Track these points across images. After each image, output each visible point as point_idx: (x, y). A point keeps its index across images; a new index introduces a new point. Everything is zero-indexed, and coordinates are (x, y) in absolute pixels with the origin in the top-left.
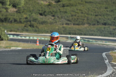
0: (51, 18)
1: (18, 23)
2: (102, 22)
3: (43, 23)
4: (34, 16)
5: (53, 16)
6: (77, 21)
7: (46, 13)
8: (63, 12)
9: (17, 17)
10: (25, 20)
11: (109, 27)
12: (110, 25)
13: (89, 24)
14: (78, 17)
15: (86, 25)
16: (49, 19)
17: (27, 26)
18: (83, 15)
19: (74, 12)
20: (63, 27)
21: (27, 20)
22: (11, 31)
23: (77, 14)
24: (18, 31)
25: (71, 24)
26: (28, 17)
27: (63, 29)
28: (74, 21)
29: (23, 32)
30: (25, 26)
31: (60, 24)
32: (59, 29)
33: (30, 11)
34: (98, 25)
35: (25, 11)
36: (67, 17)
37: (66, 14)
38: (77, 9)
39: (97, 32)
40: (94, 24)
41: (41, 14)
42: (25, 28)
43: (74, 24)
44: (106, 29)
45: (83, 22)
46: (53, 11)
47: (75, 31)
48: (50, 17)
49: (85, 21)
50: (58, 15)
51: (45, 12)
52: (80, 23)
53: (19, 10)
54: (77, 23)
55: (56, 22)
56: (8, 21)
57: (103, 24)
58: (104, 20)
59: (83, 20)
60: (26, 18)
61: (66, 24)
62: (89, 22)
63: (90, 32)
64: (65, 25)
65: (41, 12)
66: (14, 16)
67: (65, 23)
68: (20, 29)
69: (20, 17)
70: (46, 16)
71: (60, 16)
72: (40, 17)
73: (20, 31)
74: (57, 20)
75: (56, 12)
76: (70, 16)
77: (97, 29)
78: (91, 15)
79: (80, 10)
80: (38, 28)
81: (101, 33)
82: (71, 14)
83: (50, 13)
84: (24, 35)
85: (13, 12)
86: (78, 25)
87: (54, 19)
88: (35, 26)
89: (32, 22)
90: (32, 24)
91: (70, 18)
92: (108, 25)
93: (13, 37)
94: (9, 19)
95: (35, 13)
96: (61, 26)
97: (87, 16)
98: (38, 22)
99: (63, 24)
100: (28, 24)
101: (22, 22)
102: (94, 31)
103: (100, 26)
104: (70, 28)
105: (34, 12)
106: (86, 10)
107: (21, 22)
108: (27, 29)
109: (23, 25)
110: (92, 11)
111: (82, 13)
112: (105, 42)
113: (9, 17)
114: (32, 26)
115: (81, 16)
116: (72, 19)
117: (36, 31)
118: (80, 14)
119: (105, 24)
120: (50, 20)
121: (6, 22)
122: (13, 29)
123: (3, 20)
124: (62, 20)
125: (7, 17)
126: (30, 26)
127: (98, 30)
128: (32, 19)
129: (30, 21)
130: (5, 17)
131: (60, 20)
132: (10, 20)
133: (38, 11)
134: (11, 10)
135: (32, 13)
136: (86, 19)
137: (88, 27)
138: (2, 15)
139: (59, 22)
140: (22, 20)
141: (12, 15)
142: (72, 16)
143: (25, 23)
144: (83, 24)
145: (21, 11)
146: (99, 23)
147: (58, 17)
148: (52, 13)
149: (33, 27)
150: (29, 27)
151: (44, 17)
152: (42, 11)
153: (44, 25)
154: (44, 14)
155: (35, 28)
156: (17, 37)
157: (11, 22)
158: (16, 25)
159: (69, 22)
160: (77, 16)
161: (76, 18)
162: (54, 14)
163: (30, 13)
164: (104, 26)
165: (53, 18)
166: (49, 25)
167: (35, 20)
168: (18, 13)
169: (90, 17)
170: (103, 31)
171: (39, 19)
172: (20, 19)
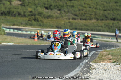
0: (57, 13)
1: (22, 16)
2: (111, 17)
3: (48, 17)
4: (39, 9)
5: (60, 10)
6: (84, 16)
7: (52, 7)
8: (70, 6)
9: (22, 11)
10: (29, 13)
11: (118, 23)
12: (119, 20)
13: (97, 20)
14: (86, 11)
15: (94, 21)
16: (54, 13)
17: (31, 20)
18: (91, 9)
19: (82, 6)
20: (69, 22)
21: (31, 13)
22: (14, 25)
23: (84, 8)
24: (21, 25)
25: (78, 19)
26: (33, 10)
27: (69, 24)
28: (81, 16)
29: (26, 26)
30: (29, 20)
31: (67, 19)
32: (64, 24)
33: (36, 5)
34: (106, 20)
35: (30, 4)
36: (74, 11)
37: (73, 8)
38: (85, 4)
39: (105, 27)
40: (102, 20)
41: (47, 8)
42: (29, 22)
43: (81, 19)
44: (115, 25)
45: (90, 17)
46: (60, 5)
47: (81, 26)
48: (56, 11)
49: (92, 16)
50: (65, 9)
51: (51, 5)
52: (88, 18)
53: (23, 3)
54: (84, 18)
55: (62, 17)
56: (12, 15)
57: (111, 19)
58: (113, 15)
59: (91, 15)
60: (31, 12)
61: (73, 19)
62: (97, 17)
63: (97, 28)
64: (71, 20)
65: (46, 6)
66: (18, 9)
67: (71, 18)
68: (24, 23)
69: (25, 10)
70: (51, 10)
71: (66, 10)
72: (45, 11)
73: (23, 25)
74: (63, 15)
75: (63, 6)
76: (77, 10)
77: (105, 24)
78: (100, 9)
79: (88, 4)
80: (43, 23)
81: (109, 29)
82: (78, 8)
83: (56, 7)
84: (27, 30)
85: (17, 5)
86: (85, 20)
87: (61, 13)
88: (40, 20)
89: (37, 16)
90: (36, 18)
91: (77, 13)
92: (117, 20)
93: (14, 31)
94: (12, 12)
95: (40, 7)
96: (67, 21)
97: (95, 10)
98: (44, 16)
99: (69, 19)
100: (33, 18)
101: (27, 15)
102: (102, 27)
103: (108, 21)
104: (76, 23)
105: (39, 5)
106: (94, 4)
107: (25, 16)
108: (31, 23)
109: (27, 19)
110: (100, 6)
111: (90, 7)
112: (111, 39)
113: (13, 10)
114: (36, 20)
115: (89, 11)
116: (80, 13)
117: (40, 26)
118: (88, 9)
119: (114, 19)
120: (56, 14)
121: (9, 15)
122: (16, 23)
123: (6, 13)
124: (69, 14)
125: (10, 10)
126: (35, 20)
127: (107, 26)
128: (36, 13)
129: (35, 15)
130: (8, 10)
131: (67, 15)
132: (14, 14)
133: (44, 5)
134: (15, 3)
135: (37, 7)
136: (93, 14)
137: (96, 23)
138: (6, 8)
139: (65, 16)
140: (27, 14)
141: (16, 8)
142: (79, 10)
143: (30, 17)
144: (91, 19)
145: (26, 5)
146: (107, 19)
147: (64, 11)
148: (58, 7)
149: (38, 21)
150: (33, 21)
151: (50, 11)
152: (48, 4)
153: (50, 19)
154: (50, 8)
155: (40, 22)
156: (17, 32)
157: (15, 15)
158: (20, 19)
159: (76, 17)
160: (84, 10)
161: (83, 12)
162: (60, 8)
163: (35, 7)
164: (113, 22)
165: (59, 12)
166: (55, 19)
167: (40, 14)
168: (23, 6)
169: (98, 11)
170: (111, 27)
171: (45, 13)
172: (24, 12)
